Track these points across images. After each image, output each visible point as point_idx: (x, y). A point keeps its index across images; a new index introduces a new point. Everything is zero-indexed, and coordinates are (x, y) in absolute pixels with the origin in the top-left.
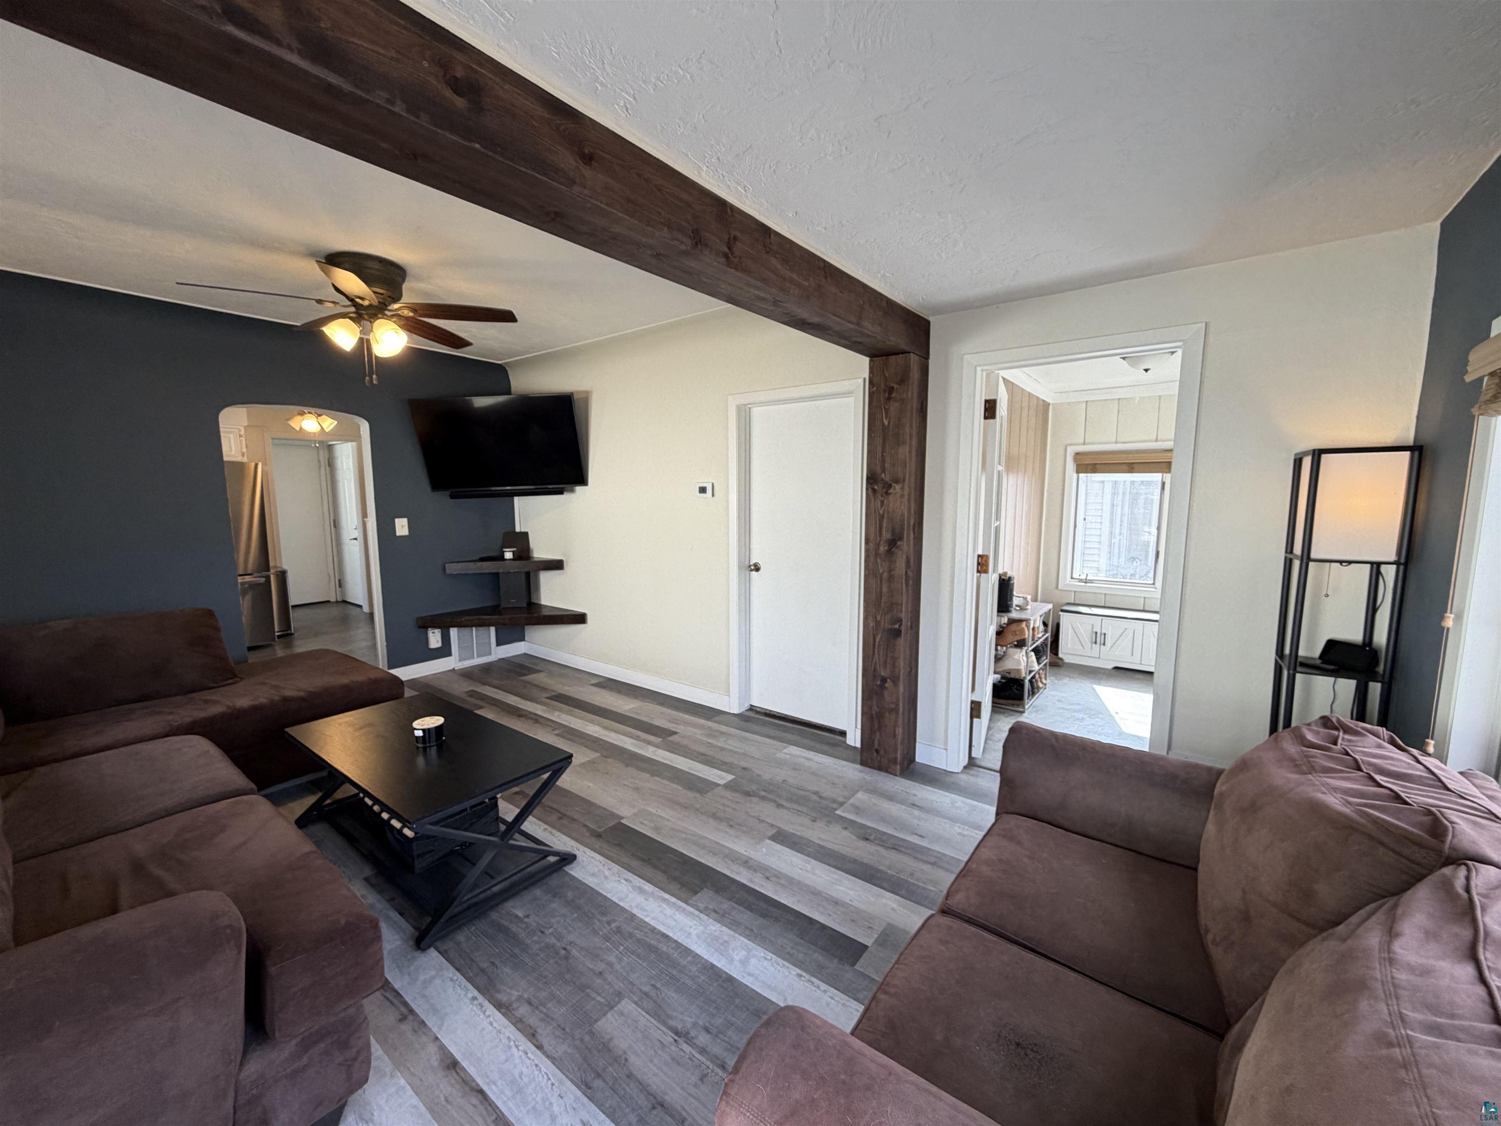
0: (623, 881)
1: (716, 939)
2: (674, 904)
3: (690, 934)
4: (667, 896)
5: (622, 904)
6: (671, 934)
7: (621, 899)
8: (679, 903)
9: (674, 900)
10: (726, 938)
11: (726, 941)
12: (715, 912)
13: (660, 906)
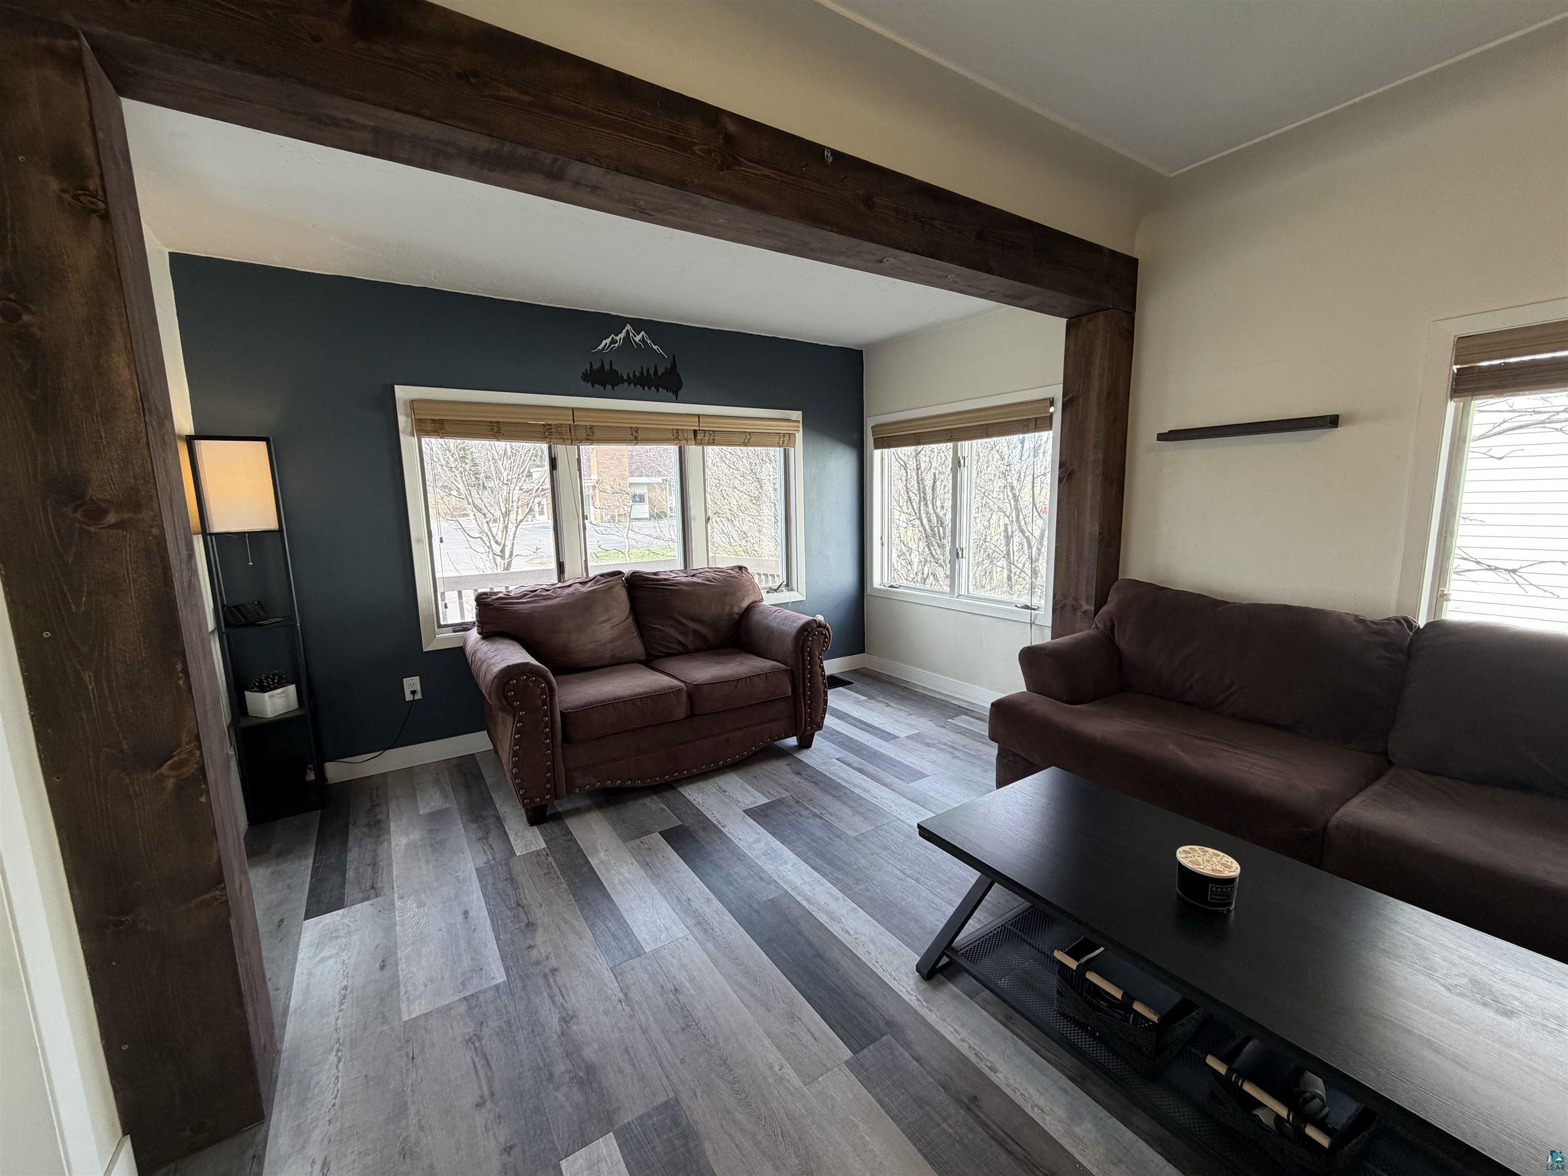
0: (852, 932)
1: (772, 859)
2: (799, 894)
3: (793, 866)
4: (804, 903)
5: (854, 905)
6: (810, 869)
7: (854, 910)
8: (793, 894)
9: (799, 898)
10: (763, 858)
11: (764, 855)
12: (761, 879)
13: (814, 894)
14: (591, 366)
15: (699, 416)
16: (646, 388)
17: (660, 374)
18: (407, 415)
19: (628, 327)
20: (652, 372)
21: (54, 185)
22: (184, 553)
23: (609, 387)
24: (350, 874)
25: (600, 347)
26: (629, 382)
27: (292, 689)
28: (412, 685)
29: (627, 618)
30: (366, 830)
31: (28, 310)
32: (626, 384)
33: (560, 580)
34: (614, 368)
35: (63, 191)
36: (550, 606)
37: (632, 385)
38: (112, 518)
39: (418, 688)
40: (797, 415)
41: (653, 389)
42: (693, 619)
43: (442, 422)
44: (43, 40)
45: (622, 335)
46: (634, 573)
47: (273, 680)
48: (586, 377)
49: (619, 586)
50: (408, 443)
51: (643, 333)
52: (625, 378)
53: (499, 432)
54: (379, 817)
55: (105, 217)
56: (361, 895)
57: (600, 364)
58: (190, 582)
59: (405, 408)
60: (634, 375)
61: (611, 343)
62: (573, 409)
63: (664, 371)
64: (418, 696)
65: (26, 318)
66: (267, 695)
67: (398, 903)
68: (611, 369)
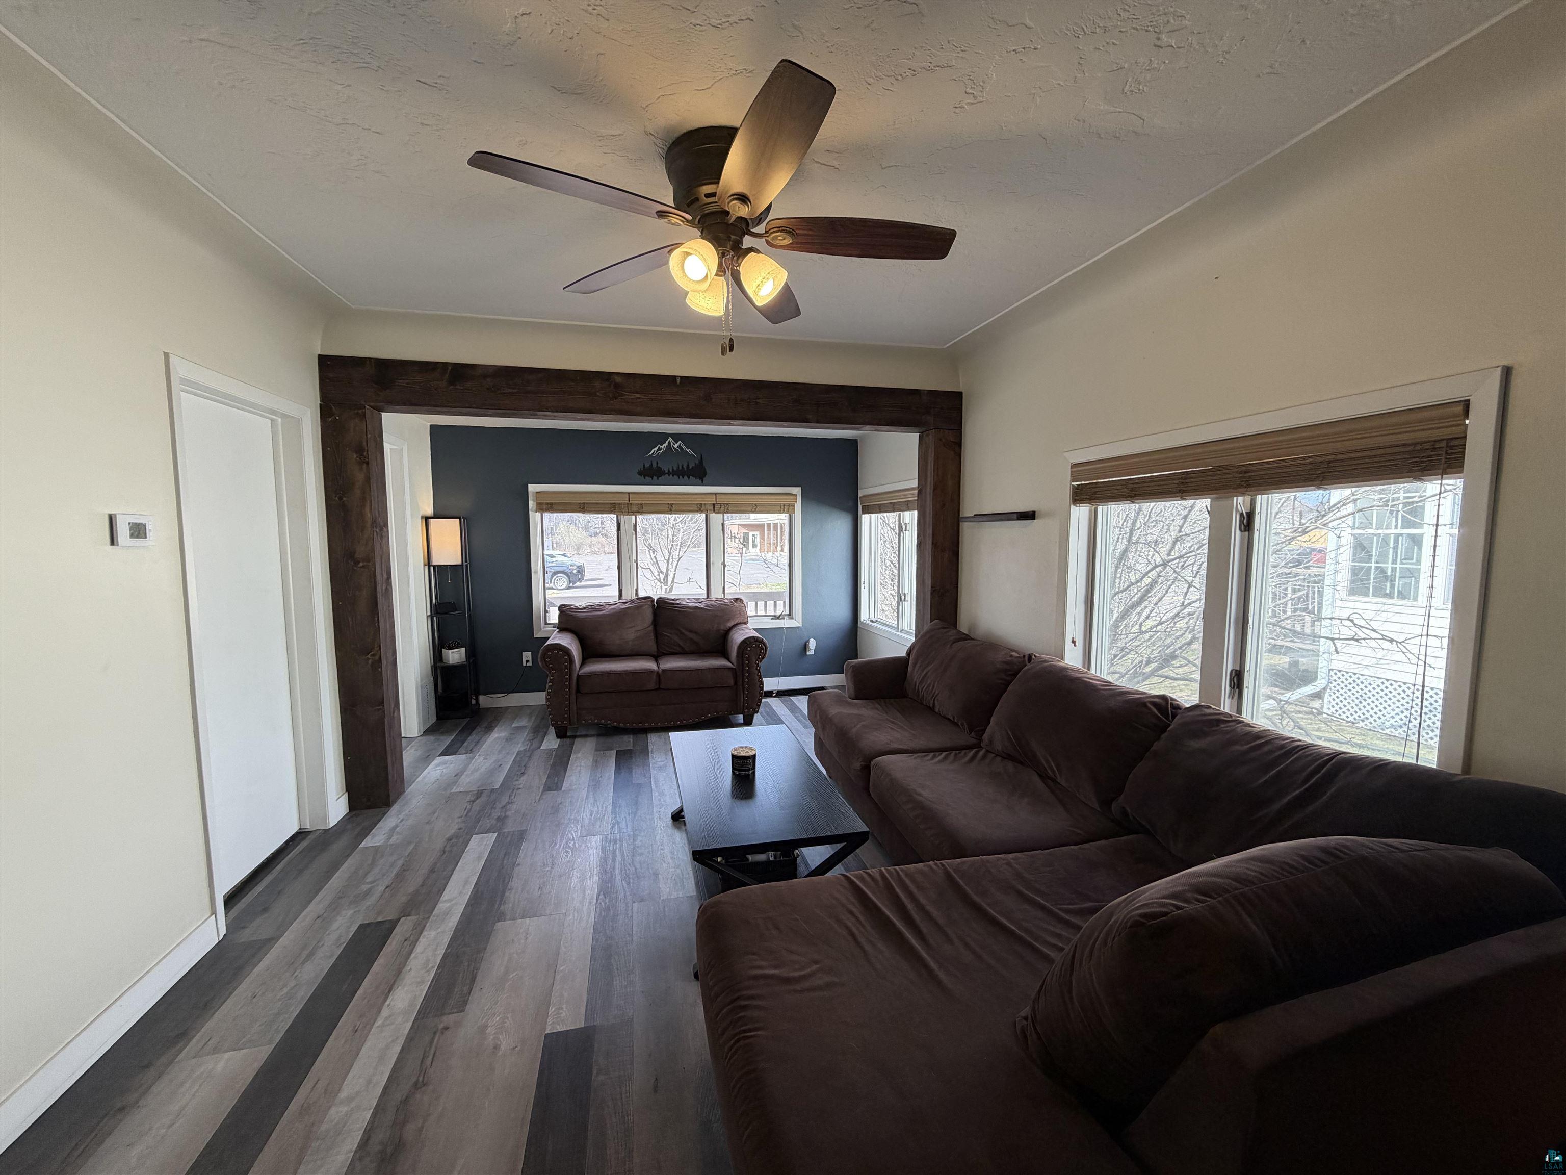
1: (660, 769)
2: (655, 784)
3: (667, 773)
8: (652, 783)
9: (653, 786)
10: (657, 768)
12: (644, 775)
13: (663, 785)
14: (644, 465)
15: (716, 494)
16: (681, 477)
17: (690, 467)
18: (533, 500)
19: (670, 439)
20: (685, 467)
21: (355, 456)
22: (385, 576)
23: (655, 478)
24: (465, 744)
25: (650, 453)
26: (669, 473)
27: (464, 649)
28: (527, 656)
29: (649, 627)
30: (483, 729)
31: (345, 497)
32: (667, 475)
33: (620, 599)
34: (659, 465)
35: (357, 457)
36: (598, 615)
37: (671, 476)
38: (361, 564)
39: (530, 659)
40: (797, 490)
41: (686, 477)
42: (691, 631)
43: (551, 504)
44: (356, 411)
45: (665, 445)
46: (660, 598)
47: (455, 644)
48: (640, 473)
49: (647, 606)
50: (535, 517)
51: (680, 442)
52: (666, 472)
53: (583, 508)
54: (493, 725)
55: (368, 463)
56: (464, 752)
57: (650, 463)
58: (387, 588)
59: (533, 496)
60: (673, 470)
61: (658, 450)
62: (629, 493)
63: (694, 465)
64: (530, 664)
65: (344, 499)
66: (450, 651)
67: (477, 757)
68: (657, 466)
